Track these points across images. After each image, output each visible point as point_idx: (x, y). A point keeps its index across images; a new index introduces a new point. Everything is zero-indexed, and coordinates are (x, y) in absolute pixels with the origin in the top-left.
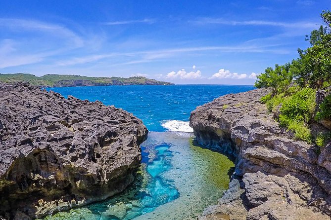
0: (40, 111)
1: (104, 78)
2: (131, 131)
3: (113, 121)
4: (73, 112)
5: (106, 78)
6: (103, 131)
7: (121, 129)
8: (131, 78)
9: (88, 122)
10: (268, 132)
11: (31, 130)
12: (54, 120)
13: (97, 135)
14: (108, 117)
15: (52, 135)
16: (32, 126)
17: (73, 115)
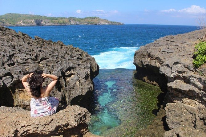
0: (14, 50)
1: (62, 18)
2: (86, 67)
3: (72, 58)
4: (40, 51)
5: (64, 18)
6: (66, 66)
7: (79, 65)
8: (86, 18)
9: (53, 59)
10: (186, 70)
11: (9, 65)
12: (26, 58)
13: (60, 70)
14: (68, 56)
15: (27, 69)
16: (9, 62)
17: (41, 54)
